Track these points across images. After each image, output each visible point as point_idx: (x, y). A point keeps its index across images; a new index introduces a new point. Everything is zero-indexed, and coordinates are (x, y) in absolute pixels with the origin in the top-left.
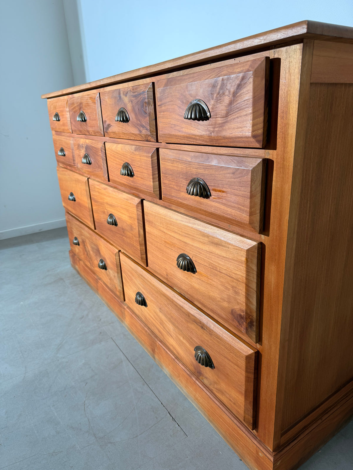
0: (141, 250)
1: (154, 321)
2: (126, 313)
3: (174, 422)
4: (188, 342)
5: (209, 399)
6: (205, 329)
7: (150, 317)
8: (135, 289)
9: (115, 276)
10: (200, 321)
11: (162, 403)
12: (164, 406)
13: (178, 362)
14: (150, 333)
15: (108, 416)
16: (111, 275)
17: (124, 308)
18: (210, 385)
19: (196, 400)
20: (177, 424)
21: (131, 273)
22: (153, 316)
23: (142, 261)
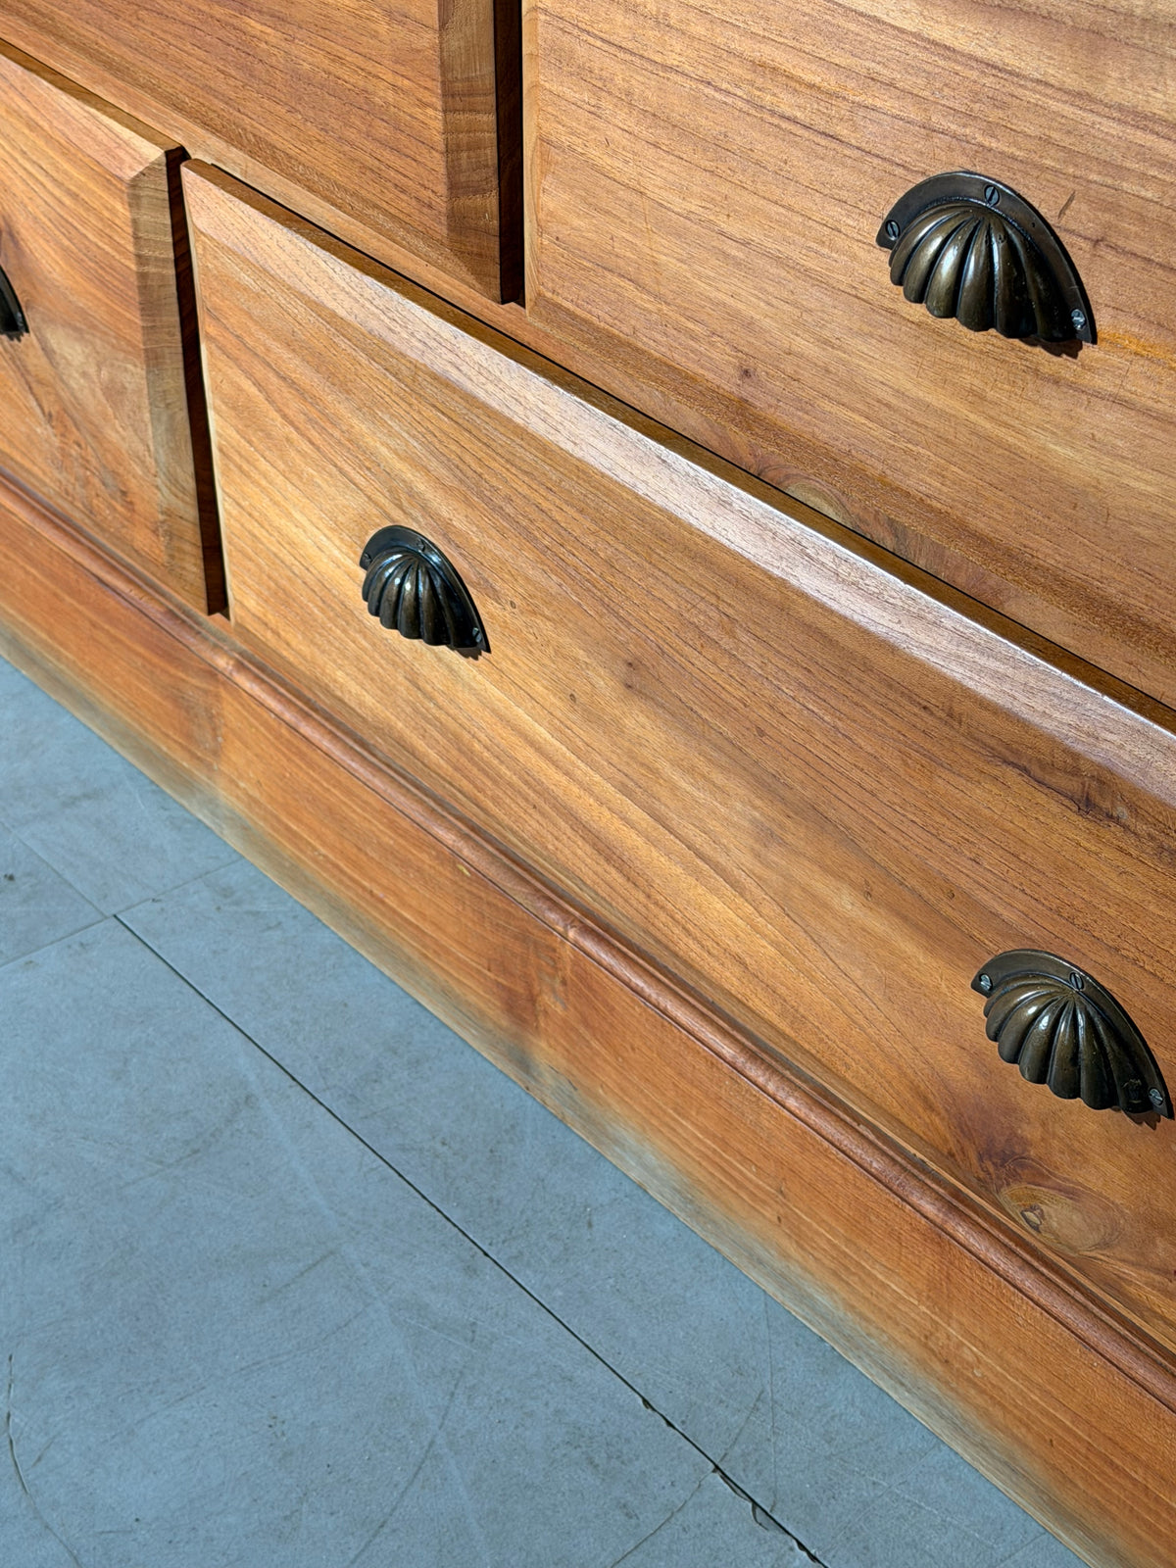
0: (451, 151)
1: (551, 771)
2: (230, 711)
3: (768, 1534)
4: (917, 927)
5: (1077, 1351)
6: (1117, 820)
7: (506, 738)
8: (354, 502)
9: (114, 393)
10: (1067, 751)
11: (646, 1403)
12: (669, 1424)
13: (771, 1087)
14: (493, 872)
15: (231, 1519)
16: (76, 382)
17: (212, 673)
18: (1105, 1245)
19: (938, 1367)
20: (801, 1546)
21: (318, 361)
22: (542, 733)
23: (460, 254)
